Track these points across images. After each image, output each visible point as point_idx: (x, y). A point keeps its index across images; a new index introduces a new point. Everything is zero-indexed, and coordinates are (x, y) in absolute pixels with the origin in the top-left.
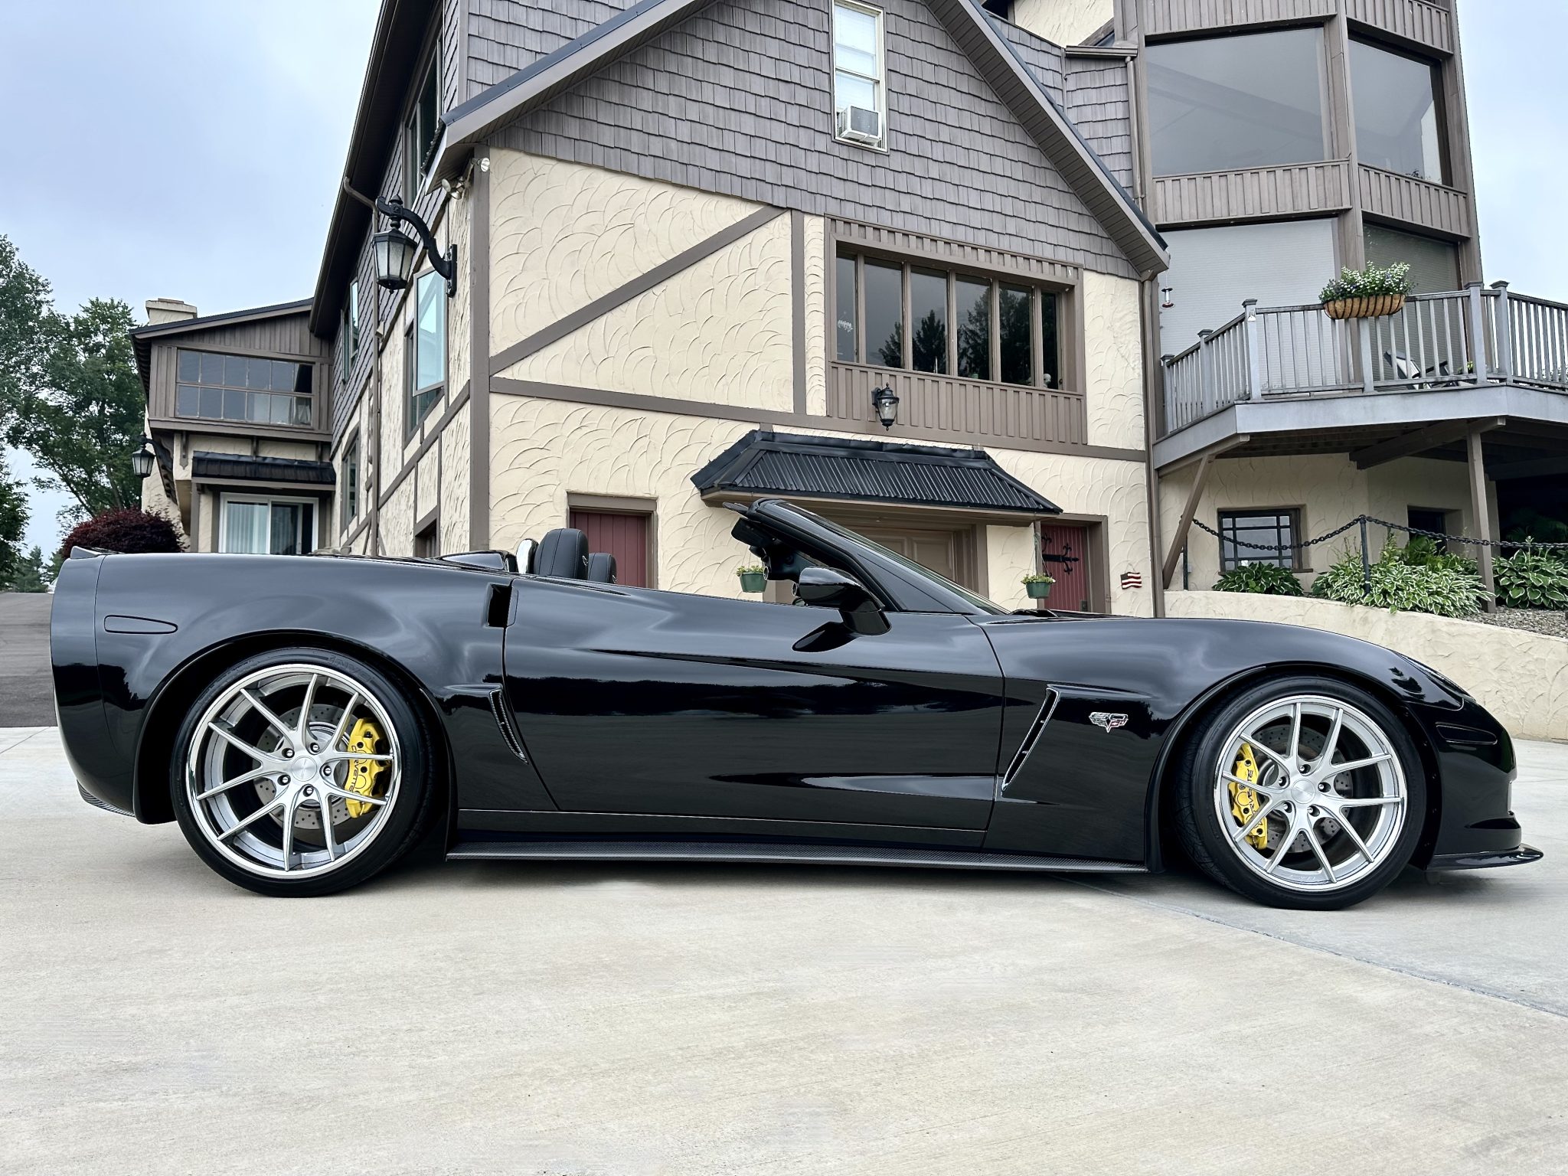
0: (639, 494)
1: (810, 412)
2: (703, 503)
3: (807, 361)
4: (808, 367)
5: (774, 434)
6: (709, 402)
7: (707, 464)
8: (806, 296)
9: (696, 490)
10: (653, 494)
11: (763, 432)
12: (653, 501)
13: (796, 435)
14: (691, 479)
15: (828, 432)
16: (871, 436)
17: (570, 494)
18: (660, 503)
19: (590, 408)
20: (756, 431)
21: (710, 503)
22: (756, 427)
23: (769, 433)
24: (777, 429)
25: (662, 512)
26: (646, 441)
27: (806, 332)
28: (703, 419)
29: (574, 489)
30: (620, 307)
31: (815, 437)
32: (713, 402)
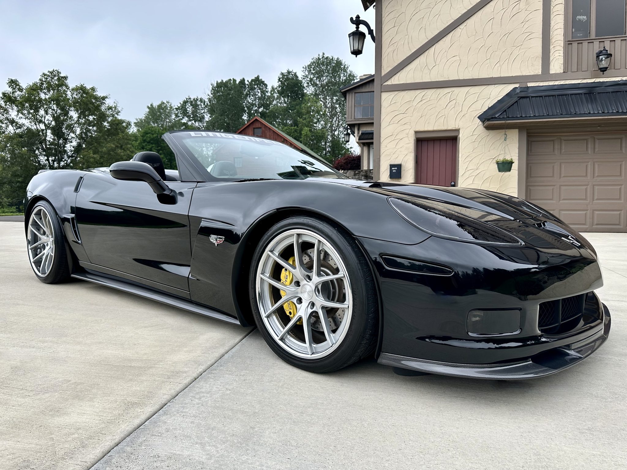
0: (450, 128)
1: (552, 72)
2: (484, 129)
3: (551, 44)
4: (551, 47)
5: (528, 88)
6: (490, 77)
7: (487, 109)
8: (552, 7)
9: (481, 123)
10: (457, 127)
11: (521, 88)
12: (458, 131)
13: (542, 86)
14: (478, 117)
15: (564, 81)
16: (595, 79)
17: (416, 132)
18: (461, 132)
19: (426, 91)
20: (517, 88)
21: (488, 128)
22: (517, 85)
23: (525, 87)
24: (530, 85)
25: (462, 136)
26: (455, 101)
27: (551, 28)
28: (485, 86)
29: (417, 130)
30: (443, 39)
31: (555, 85)
32: (491, 76)
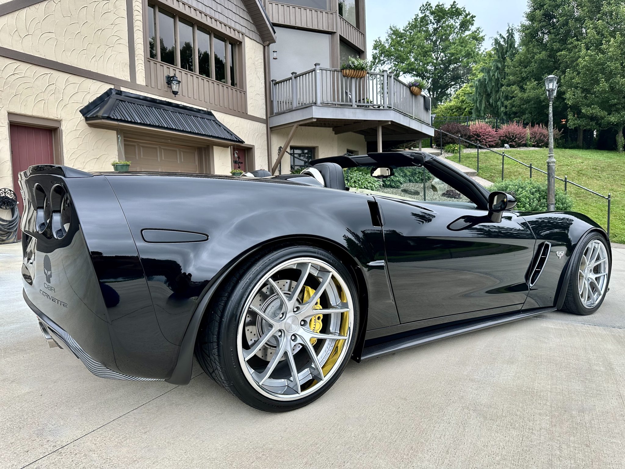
0: (51, 117)
1: (138, 82)
2: (87, 125)
3: (136, 56)
4: (136, 58)
5: (121, 91)
6: (88, 69)
7: (88, 104)
8: (134, 21)
9: (83, 118)
10: (59, 117)
11: (116, 90)
12: (59, 121)
13: (132, 94)
14: (80, 111)
15: (147, 94)
16: (166, 98)
17: (10, 114)
18: (63, 123)
19: (19, 63)
20: (112, 89)
21: (91, 125)
22: (112, 87)
23: (119, 91)
24: (123, 89)
25: (65, 128)
26: (54, 86)
27: (135, 40)
28: (85, 79)
29: (12, 111)
30: (35, 5)
31: (141, 95)
32: (90, 70)
